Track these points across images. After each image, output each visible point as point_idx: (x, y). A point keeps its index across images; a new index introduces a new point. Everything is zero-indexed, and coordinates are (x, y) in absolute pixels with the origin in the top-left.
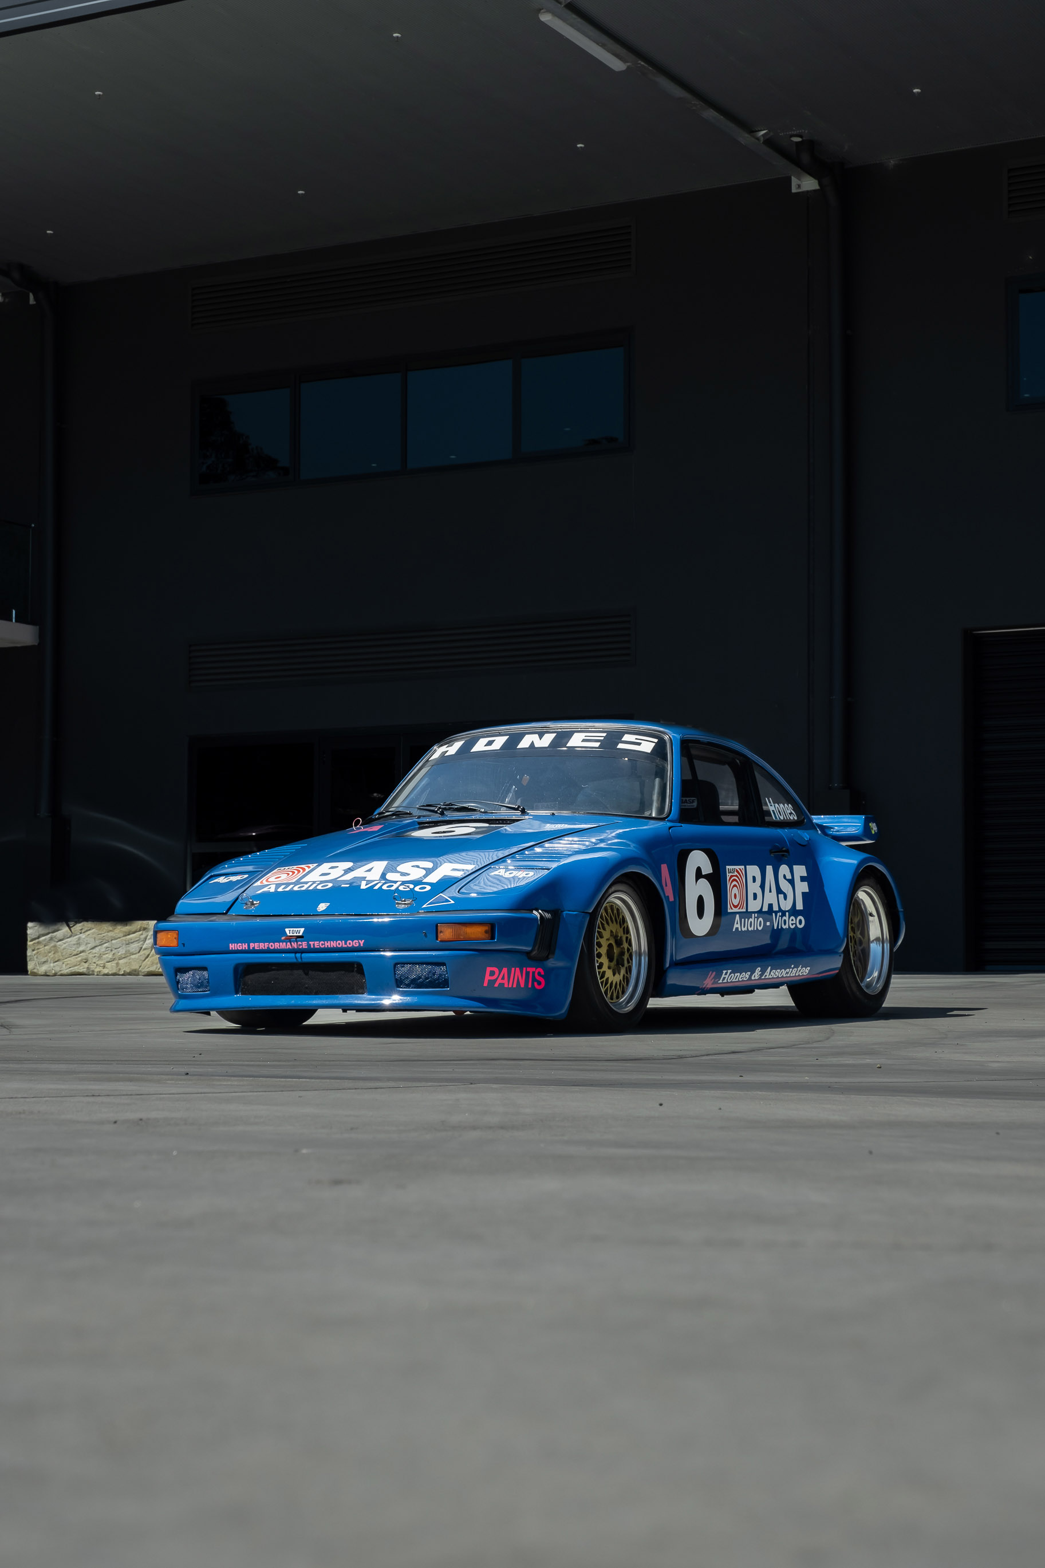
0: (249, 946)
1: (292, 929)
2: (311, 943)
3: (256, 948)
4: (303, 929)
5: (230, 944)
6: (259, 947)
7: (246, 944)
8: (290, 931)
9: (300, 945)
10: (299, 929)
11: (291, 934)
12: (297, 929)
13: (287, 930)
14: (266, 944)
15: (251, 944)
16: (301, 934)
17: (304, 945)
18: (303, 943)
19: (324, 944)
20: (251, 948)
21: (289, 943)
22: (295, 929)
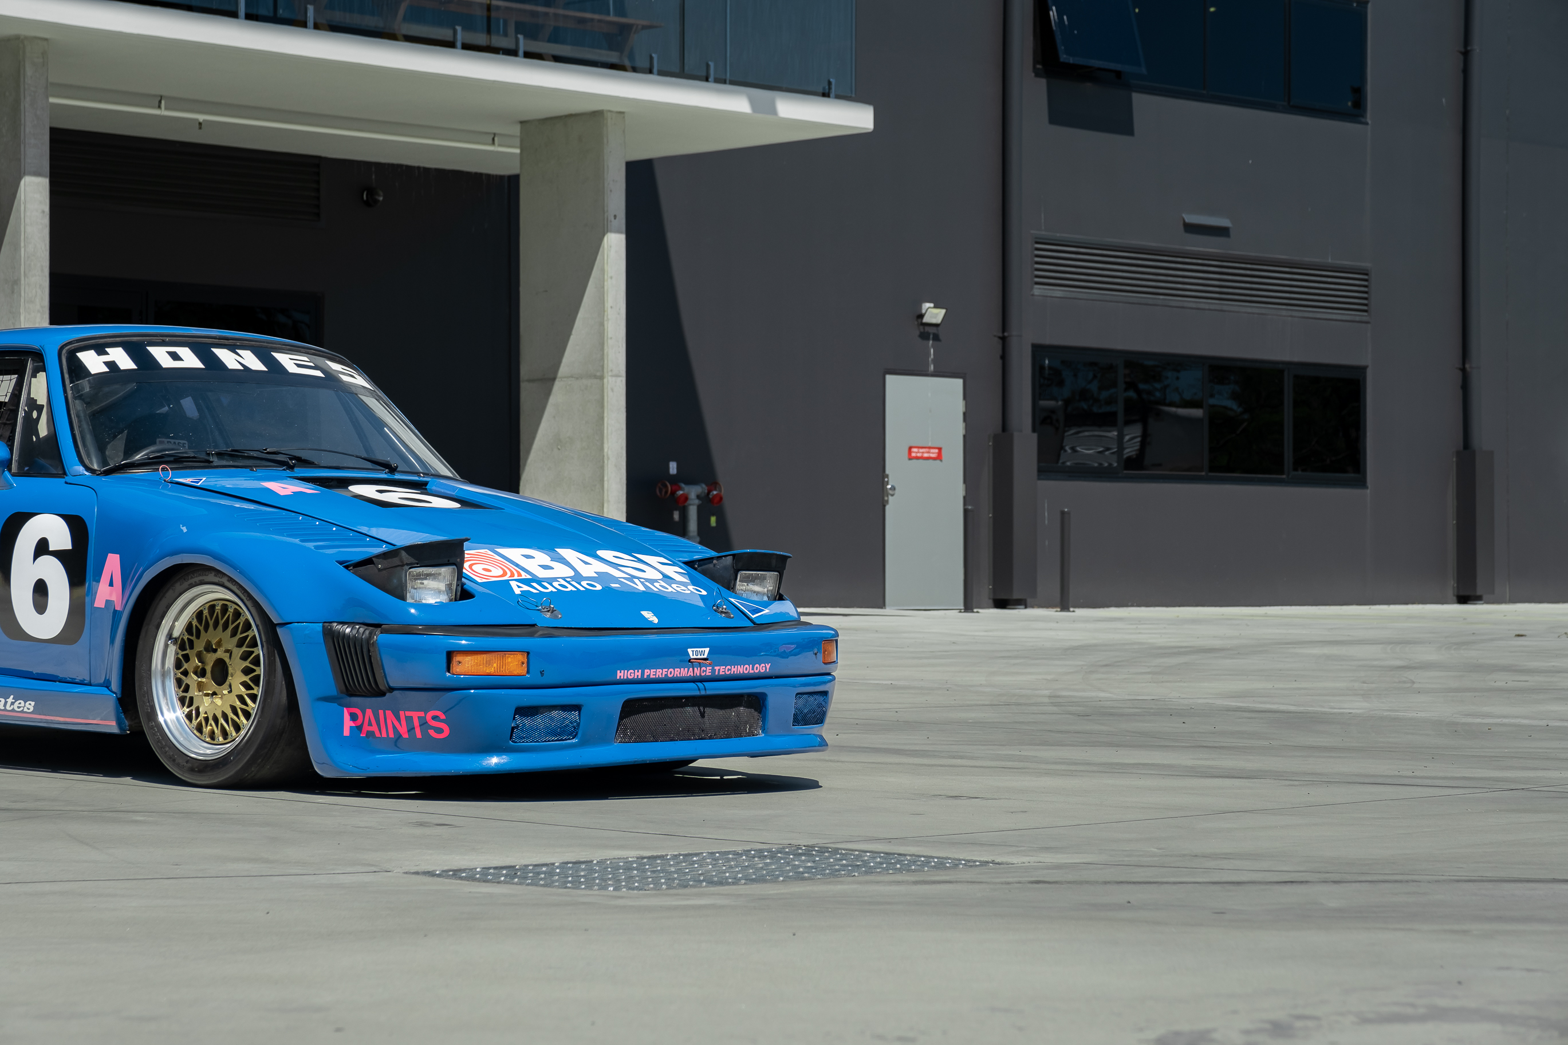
0: (643, 674)
1: (695, 649)
2: (717, 668)
3: (652, 676)
4: (708, 649)
5: (619, 671)
6: (656, 675)
7: (640, 671)
8: (693, 651)
9: (704, 671)
10: (703, 649)
11: (695, 657)
12: (701, 649)
13: (690, 651)
14: (664, 670)
15: (646, 671)
16: (705, 656)
17: (708, 672)
18: (708, 668)
19: (731, 670)
20: (645, 677)
21: (691, 669)
22: (698, 649)
